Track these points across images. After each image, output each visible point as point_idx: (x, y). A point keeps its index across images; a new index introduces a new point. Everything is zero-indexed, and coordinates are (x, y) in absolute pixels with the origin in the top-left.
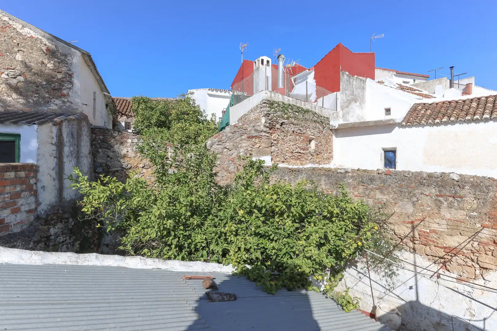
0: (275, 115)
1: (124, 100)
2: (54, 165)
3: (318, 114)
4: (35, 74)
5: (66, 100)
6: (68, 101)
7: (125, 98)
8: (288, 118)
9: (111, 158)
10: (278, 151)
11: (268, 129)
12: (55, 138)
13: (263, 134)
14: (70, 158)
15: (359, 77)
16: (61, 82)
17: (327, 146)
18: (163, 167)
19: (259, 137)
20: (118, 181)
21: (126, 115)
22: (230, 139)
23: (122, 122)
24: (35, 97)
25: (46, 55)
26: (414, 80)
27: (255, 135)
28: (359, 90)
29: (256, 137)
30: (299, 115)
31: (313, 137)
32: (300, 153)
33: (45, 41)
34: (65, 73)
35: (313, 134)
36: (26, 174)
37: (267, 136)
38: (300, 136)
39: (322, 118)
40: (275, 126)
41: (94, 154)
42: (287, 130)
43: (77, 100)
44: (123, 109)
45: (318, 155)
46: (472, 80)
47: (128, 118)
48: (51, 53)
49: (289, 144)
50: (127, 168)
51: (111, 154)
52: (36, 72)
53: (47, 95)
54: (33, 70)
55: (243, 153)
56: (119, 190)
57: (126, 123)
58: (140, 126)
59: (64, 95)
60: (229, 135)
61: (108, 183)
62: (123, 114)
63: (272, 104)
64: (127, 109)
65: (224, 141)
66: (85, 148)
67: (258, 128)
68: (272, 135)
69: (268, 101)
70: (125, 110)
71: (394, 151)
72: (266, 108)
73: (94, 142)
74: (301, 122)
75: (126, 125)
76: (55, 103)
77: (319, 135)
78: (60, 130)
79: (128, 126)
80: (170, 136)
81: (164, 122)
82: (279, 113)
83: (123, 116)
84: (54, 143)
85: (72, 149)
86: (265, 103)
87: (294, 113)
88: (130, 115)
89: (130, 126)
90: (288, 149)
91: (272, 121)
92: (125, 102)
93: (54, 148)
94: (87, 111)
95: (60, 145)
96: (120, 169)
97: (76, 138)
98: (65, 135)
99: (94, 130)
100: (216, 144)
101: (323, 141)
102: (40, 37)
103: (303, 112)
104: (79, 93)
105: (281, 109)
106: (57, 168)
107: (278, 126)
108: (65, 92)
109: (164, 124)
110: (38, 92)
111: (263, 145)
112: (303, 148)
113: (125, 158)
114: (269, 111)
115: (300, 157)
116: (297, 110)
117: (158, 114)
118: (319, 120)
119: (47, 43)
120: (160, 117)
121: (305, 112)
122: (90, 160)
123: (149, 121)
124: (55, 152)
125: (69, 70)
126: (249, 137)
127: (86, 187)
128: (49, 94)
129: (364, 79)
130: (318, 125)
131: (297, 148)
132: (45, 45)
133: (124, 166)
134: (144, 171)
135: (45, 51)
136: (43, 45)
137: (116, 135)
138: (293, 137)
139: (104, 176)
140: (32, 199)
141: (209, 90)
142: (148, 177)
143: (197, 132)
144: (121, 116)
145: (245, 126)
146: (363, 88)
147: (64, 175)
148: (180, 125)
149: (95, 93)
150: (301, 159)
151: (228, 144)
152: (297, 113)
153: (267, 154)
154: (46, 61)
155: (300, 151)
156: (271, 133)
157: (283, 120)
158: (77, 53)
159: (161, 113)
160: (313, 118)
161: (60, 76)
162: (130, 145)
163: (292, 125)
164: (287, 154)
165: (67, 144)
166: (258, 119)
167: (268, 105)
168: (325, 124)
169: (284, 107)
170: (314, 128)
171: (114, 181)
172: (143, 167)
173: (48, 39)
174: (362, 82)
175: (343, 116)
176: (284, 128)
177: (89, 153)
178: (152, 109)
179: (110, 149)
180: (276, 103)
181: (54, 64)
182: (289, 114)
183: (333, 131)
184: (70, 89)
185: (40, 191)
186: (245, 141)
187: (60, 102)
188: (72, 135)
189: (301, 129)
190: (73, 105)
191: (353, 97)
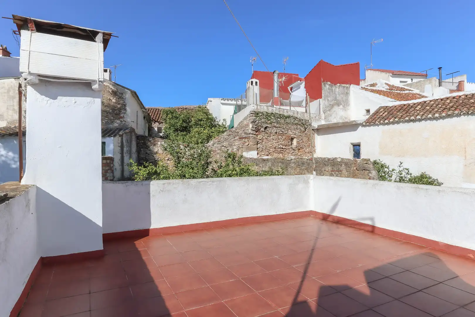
0: (260, 122)
1: (156, 109)
2: (120, 158)
3: (299, 118)
4: (106, 106)
5: (122, 120)
6: (124, 121)
7: (157, 108)
8: (271, 123)
9: (149, 154)
10: (263, 147)
11: (254, 132)
12: (120, 143)
13: (251, 135)
14: (126, 154)
15: (342, 85)
16: (120, 110)
17: (309, 142)
18: (178, 158)
19: (248, 138)
20: (153, 165)
21: (158, 122)
22: (226, 140)
23: (155, 127)
24: (106, 119)
25: (112, 94)
26: (412, 80)
27: (245, 136)
28: (342, 96)
29: (245, 138)
30: (280, 120)
31: (295, 136)
32: (282, 148)
33: (111, 86)
34: (122, 104)
35: (294, 134)
36: (109, 162)
37: (254, 137)
38: (282, 136)
39: (304, 121)
40: (260, 129)
41: (138, 152)
42: (270, 131)
43: (129, 120)
44: (156, 117)
45: (299, 149)
46: (464, 78)
47: (160, 124)
48: (114, 93)
49: (272, 142)
50: (158, 160)
51: (148, 152)
52: (107, 105)
53: (112, 118)
54: (105, 104)
55: (236, 149)
56: (153, 171)
57: (158, 128)
58: (168, 131)
59: (121, 118)
60: (226, 137)
61: (148, 166)
62: (156, 121)
63: (258, 114)
64: (159, 117)
65: (222, 142)
66: (134, 149)
67: (247, 131)
68: (257, 136)
69: (255, 112)
70: (157, 118)
71: (359, 145)
72: (252, 117)
73: (139, 145)
74: (283, 125)
75: (158, 130)
76: (117, 122)
77: (300, 134)
78: (122, 139)
79: (160, 130)
80: (190, 138)
81: (186, 127)
82: (263, 120)
83: (156, 123)
84: (119, 146)
85: (127, 149)
86: (252, 113)
87: (277, 119)
88: (161, 122)
89: (161, 131)
90: (271, 146)
91: (257, 126)
92: (157, 111)
93: (120, 148)
94: (134, 126)
95: (122, 147)
96: (154, 161)
97: (130, 142)
98: (124, 142)
99: (138, 137)
100: (217, 143)
101: (305, 139)
102: (109, 85)
103: (285, 118)
104: (130, 115)
105: (265, 117)
106: (121, 159)
107: (262, 129)
108: (122, 115)
109: (185, 129)
110: (108, 116)
111: (251, 143)
112: (286, 144)
113: (157, 154)
114: (255, 119)
115: (282, 151)
116: (279, 117)
117: (181, 122)
118: (300, 123)
119: (112, 88)
120: (183, 124)
121: (286, 118)
122: (136, 155)
123: (174, 127)
124: (120, 151)
125: (124, 102)
126: (240, 138)
127: (136, 169)
128: (114, 117)
129: (348, 85)
130: (299, 126)
131: (279, 145)
132: (111, 89)
133: (156, 159)
134: (169, 162)
135: (111, 92)
136: (110, 89)
137: (151, 140)
138: (276, 136)
139: (145, 163)
140: (111, 174)
141: (222, 100)
142: (171, 166)
143: (210, 135)
144: (155, 123)
145: (238, 130)
146: (347, 94)
147: (124, 163)
148: (197, 129)
149: (137, 112)
150: (283, 153)
151: (225, 143)
152: (279, 119)
153: (254, 150)
154: (111, 98)
155: (282, 147)
156: (257, 135)
157: (266, 125)
158: (128, 92)
159: (183, 121)
160: (294, 121)
161: (119, 106)
162: (160, 146)
163: (275, 128)
164: (271, 149)
165: (125, 146)
166: (248, 125)
167: (254, 115)
168: (307, 126)
169: (267, 115)
170: (295, 129)
171: (150, 165)
172: (168, 160)
173: (113, 85)
174: (345, 89)
175: (325, 118)
176: (267, 130)
177: (136, 152)
178: (177, 118)
179: (148, 149)
180: (261, 113)
181: (116, 99)
182: (272, 120)
183: (315, 131)
184: (125, 113)
185: (114, 170)
186: (237, 141)
187: (119, 122)
188: (127, 141)
189: (283, 130)
190: (126, 123)
191: (336, 102)
